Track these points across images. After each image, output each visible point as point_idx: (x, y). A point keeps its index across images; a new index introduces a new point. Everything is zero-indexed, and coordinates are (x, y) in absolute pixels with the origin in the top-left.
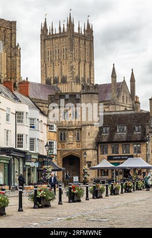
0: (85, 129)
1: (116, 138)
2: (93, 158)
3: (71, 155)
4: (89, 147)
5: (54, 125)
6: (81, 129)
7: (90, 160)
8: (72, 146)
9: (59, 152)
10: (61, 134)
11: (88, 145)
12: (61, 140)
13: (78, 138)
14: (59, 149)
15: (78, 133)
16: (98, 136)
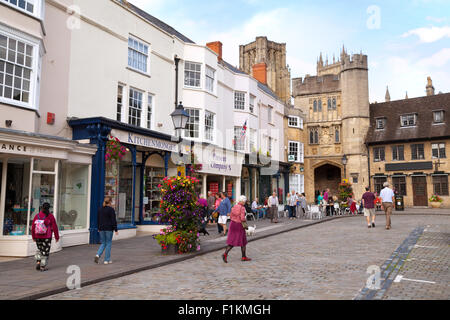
0: (347, 123)
1: (398, 135)
2: (361, 168)
3: (327, 165)
4: (355, 151)
5: (298, 118)
6: (341, 125)
7: (356, 172)
8: (328, 151)
9: (308, 160)
10: (312, 133)
11: (354, 147)
12: (312, 141)
13: (337, 138)
14: (310, 155)
15: (337, 131)
16: (368, 134)
